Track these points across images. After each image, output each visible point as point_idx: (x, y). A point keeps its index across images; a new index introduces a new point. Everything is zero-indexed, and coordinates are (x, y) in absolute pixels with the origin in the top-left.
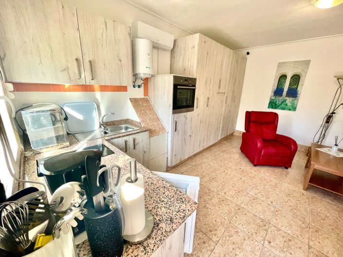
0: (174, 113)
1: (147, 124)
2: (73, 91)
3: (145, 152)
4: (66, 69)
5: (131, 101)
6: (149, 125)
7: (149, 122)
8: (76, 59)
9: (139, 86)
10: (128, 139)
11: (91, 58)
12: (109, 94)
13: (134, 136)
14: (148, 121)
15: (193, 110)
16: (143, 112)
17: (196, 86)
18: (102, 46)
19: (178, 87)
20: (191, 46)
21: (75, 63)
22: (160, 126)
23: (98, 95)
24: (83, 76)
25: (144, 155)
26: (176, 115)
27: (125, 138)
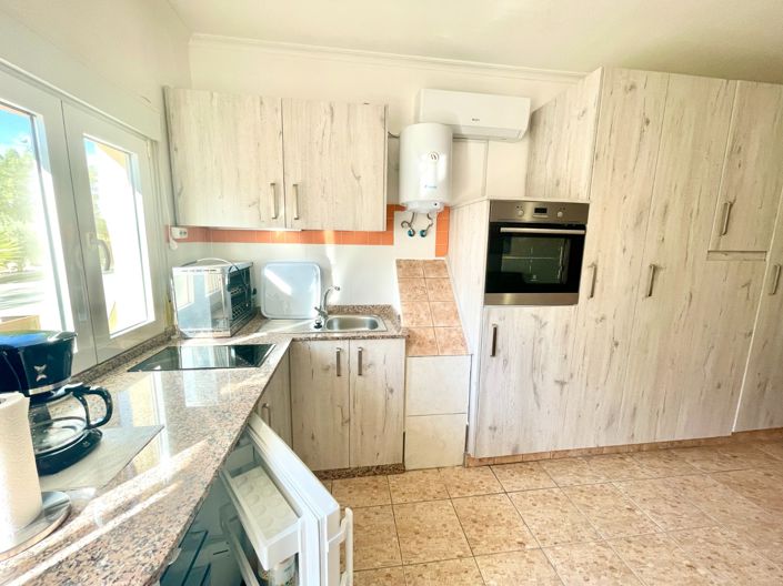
0: (487, 302)
1: (418, 323)
2: (288, 242)
3: (392, 391)
4: (256, 203)
5: (399, 266)
6: (423, 325)
7: (425, 318)
8: (273, 184)
9: (423, 234)
10: (346, 349)
11: (298, 180)
12: (352, 249)
13: (362, 343)
14: (422, 316)
15: (575, 302)
16: (419, 292)
17: (588, 226)
18: (321, 153)
19: (503, 229)
20: (576, 112)
21: (271, 190)
22: (454, 334)
23: (330, 249)
24: (282, 213)
25: (387, 399)
26: (495, 309)
27: (340, 344)
